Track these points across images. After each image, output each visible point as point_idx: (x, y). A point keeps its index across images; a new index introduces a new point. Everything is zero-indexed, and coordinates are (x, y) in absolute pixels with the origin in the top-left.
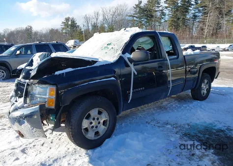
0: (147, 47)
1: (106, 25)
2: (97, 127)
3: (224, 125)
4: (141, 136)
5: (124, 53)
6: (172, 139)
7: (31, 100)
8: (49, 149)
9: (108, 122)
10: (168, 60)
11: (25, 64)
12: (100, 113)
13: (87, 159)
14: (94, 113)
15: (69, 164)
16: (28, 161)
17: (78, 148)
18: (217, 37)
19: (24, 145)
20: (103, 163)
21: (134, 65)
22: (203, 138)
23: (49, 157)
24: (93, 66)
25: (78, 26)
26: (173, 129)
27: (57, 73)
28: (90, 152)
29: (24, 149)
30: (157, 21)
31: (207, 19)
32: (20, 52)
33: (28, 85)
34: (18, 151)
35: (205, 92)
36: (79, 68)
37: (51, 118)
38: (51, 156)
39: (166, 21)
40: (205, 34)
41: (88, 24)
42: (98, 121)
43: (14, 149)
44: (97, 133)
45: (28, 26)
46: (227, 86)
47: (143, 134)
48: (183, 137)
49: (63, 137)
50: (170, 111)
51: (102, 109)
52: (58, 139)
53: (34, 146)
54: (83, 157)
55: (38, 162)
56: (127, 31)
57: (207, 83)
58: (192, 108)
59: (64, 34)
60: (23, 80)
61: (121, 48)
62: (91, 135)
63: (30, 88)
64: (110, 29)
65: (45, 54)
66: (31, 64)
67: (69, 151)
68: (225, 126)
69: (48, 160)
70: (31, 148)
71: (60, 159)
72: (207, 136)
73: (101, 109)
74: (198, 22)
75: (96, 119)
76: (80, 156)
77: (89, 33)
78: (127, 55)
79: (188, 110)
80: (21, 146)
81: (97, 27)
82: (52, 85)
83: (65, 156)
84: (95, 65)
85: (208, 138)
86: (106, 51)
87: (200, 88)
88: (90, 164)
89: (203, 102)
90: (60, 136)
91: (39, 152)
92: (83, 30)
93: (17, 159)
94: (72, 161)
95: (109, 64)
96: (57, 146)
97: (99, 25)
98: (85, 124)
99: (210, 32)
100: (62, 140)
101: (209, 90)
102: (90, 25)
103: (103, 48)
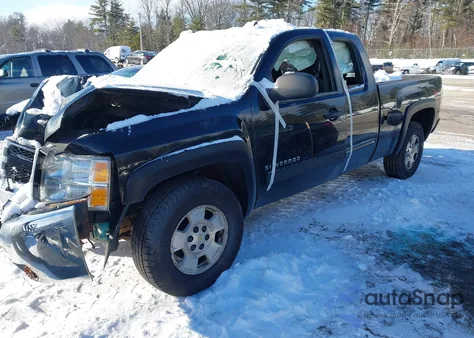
0: (303, 64)
1: (187, 16)
2: (202, 247)
3: (460, 231)
4: (295, 263)
5: (257, 78)
6: (363, 267)
7: (49, 192)
8: (94, 297)
9: (226, 236)
10: (348, 95)
11: (25, 103)
12: (208, 215)
13: (185, 320)
14: (196, 216)
15: (146, 333)
16: (50, 331)
17: (162, 295)
18: (413, 45)
19: (36, 291)
20: (224, 329)
21: (281, 106)
22: (423, 262)
23: (98, 319)
24: (192, 109)
25: (127, 17)
26: (359, 243)
27: (112, 127)
28: (188, 302)
29: (37, 300)
30: (295, 8)
31: (394, 7)
32: (5, 72)
33: (41, 155)
34: (23, 306)
35: (412, 160)
36: (162, 115)
37: (100, 231)
38: (102, 317)
39: (314, 9)
40: (391, 38)
41: (149, 11)
42: (206, 233)
43: (12, 301)
44: (203, 260)
45: (16, 13)
46: (448, 147)
47: (299, 256)
48: (382, 261)
49: (123, 269)
50: (345, 203)
51: (214, 208)
52: (113, 275)
53: (60, 292)
54: (177, 314)
55: (75, 333)
56: (261, 27)
57: (416, 142)
58: (388, 196)
59: (96, 34)
60: (22, 141)
61: (252, 68)
62: (189, 266)
63: (46, 164)
64: (196, 24)
65: (73, 79)
66: (39, 102)
67: (142, 301)
68: (461, 234)
69: (96, 325)
70: (52, 297)
71: (124, 321)
72: (430, 257)
73: (210, 206)
74: (377, 12)
75: (200, 229)
76: (169, 313)
77: (152, 31)
78: (266, 84)
79: (381, 199)
80: (29, 293)
81: (169, 18)
82: (100, 155)
83: (136, 314)
84: (198, 107)
85: (432, 262)
86: (217, 72)
87: (403, 153)
88: (193, 332)
89: (407, 182)
90: (117, 267)
91: (73, 308)
92: (138, 25)
93: (24, 326)
94: (152, 327)
95: (227, 105)
96: (114, 291)
97: (172, 14)
98: (178, 241)
99: (399, 34)
100: (122, 276)
101: (418, 158)
102: (152, 14)
103: (208, 66)
